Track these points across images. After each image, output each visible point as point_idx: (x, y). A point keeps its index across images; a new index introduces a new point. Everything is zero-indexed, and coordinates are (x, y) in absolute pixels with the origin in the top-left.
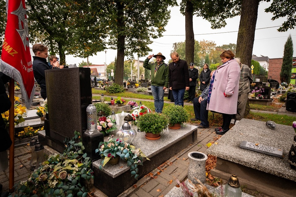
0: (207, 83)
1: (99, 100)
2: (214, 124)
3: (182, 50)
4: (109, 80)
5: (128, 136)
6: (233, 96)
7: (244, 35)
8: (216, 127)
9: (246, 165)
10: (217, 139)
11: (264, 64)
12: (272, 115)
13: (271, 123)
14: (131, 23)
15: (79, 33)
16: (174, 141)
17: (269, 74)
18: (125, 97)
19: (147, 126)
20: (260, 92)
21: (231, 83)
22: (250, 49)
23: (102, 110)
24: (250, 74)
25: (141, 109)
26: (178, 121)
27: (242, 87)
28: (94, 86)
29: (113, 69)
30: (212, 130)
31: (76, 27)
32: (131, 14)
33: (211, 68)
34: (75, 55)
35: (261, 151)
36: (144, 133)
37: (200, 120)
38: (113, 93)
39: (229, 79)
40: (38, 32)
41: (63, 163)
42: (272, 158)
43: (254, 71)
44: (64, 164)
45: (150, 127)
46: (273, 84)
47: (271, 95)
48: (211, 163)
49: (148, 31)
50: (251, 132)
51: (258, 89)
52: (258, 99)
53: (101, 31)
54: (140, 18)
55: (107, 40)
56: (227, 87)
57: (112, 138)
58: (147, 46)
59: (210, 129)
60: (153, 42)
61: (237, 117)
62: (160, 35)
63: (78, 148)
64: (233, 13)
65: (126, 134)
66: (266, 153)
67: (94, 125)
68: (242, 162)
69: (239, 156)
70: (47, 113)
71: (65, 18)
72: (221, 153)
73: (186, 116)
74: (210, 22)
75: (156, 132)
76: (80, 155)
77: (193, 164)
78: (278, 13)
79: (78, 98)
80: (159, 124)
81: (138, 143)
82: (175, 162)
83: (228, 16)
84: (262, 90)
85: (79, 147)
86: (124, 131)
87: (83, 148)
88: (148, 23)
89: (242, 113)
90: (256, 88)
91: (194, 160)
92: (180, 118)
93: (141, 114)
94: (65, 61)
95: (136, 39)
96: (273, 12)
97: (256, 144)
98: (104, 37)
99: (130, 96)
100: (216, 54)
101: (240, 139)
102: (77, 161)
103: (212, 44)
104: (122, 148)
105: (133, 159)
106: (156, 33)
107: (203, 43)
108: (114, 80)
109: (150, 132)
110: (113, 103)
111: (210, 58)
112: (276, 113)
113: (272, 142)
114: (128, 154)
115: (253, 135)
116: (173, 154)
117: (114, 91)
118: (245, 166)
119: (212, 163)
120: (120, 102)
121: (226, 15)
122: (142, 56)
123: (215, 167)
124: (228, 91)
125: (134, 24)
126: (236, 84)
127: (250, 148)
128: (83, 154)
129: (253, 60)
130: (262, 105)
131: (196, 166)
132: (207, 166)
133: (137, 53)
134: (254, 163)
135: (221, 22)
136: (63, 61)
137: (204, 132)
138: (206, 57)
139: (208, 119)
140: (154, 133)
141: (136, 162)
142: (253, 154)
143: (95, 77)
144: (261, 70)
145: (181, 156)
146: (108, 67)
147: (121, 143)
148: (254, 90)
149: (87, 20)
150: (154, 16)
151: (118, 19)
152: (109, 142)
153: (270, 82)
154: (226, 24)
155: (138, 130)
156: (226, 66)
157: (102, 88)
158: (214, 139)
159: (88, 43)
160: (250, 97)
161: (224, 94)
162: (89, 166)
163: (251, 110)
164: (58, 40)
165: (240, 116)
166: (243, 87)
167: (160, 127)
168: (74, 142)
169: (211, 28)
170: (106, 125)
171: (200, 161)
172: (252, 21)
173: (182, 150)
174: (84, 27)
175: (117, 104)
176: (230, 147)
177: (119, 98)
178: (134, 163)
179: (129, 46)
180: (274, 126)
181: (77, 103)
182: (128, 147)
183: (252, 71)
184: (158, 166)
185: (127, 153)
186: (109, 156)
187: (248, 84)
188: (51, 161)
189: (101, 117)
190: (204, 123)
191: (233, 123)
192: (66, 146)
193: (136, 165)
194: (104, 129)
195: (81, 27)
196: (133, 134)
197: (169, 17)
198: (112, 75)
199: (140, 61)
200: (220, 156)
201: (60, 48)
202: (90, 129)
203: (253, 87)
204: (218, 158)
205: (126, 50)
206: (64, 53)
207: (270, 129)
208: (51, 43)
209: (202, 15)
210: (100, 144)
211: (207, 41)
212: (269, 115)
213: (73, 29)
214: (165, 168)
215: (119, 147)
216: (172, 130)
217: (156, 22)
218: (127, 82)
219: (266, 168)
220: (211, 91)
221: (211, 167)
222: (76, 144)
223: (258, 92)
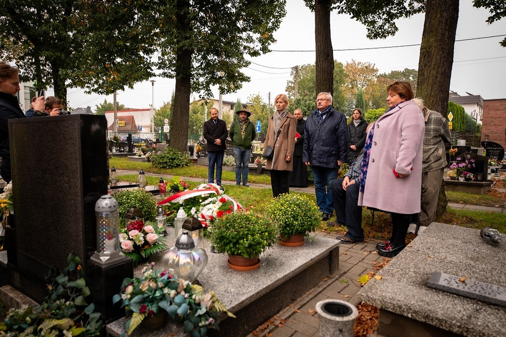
0: (360, 148)
1: (135, 184)
2: (375, 233)
3: (310, 81)
4: (158, 141)
5: (188, 263)
6: (412, 176)
7: (433, 51)
8: (379, 241)
9: (442, 326)
10: (381, 267)
11: (472, 111)
12: (492, 214)
13: (492, 231)
14: (204, 24)
15: (97, 43)
16: (288, 272)
17: (484, 131)
18: (191, 177)
19: (230, 242)
20: (466, 166)
21: (406, 148)
22: (444, 80)
23: (137, 205)
24: (447, 131)
25: (221, 204)
26: (297, 229)
27: (429, 156)
28: (126, 153)
29: (167, 118)
30: (371, 246)
31: (90, 30)
32: (204, 6)
33: (369, 118)
34: (88, 90)
35: (473, 294)
36: (225, 257)
37: (345, 225)
38: (166, 167)
39: (403, 140)
40: (8, 39)
41: (39, 328)
42: (496, 309)
43: (453, 123)
44: (41, 330)
45: (237, 242)
46: (492, 150)
47: (490, 174)
48: (367, 320)
49: (241, 41)
50: (451, 253)
51: (463, 161)
52: (462, 181)
53: (143, 40)
54: (224, 14)
55: (155, 58)
56: (399, 158)
57: (152, 269)
58: (238, 72)
59: (366, 244)
60: (250, 63)
61: (421, 219)
62: (265, 50)
63: (76, 293)
64: (410, 8)
65: (183, 258)
66: (482, 299)
67: (112, 241)
68: (432, 320)
69: (426, 306)
70: (12, 213)
71: (68, 12)
72: (388, 298)
73: (316, 219)
74: (365, 25)
75: (250, 254)
76: (80, 308)
77: (327, 329)
78: (500, 9)
79: (77, 181)
80: (257, 236)
81: (210, 277)
82: (290, 319)
83: (401, 13)
84: (471, 163)
85: (79, 291)
86: (179, 253)
87: (87, 291)
88: (240, 24)
89: (432, 210)
90: (459, 159)
91: (328, 319)
92: (302, 223)
93: (220, 214)
94: (66, 100)
95: (216, 57)
96: (490, 7)
97: (462, 279)
98: (149, 52)
99: (201, 175)
100: (377, 89)
101: (427, 268)
102: (72, 323)
103: (369, 70)
104: (173, 292)
105: (197, 315)
106: (257, 46)
107: (351, 66)
108: (170, 140)
109: (237, 255)
110: (163, 188)
111: (366, 97)
112: (500, 210)
113: (494, 273)
114: (184, 306)
115: (454, 259)
116: (287, 302)
117: (169, 164)
118: (439, 328)
119: (371, 319)
120: (178, 187)
121: (396, 11)
122: (228, 91)
123: (376, 329)
124: (402, 165)
125: (210, 27)
126: (418, 152)
127: (448, 287)
128: (86, 306)
129: (451, 102)
130: (471, 193)
131: (334, 334)
132: (359, 328)
133: (217, 86)
134: (457, 321)
135: (387, 25)
136: (62, 100)
137: (353, 251)
138: (359, 95)
139: (362, 224)
140: (246, 256)
141: (203, 323)
142: (456, 301)
143: (130, 135)
144: (467, 122)
145: (304, 305)
146: (156, 114)
147: (172, 280)
148: (454, 164)
149: (113, 16)
150: (250, 10)
151: (178, 15)
152: (144, 278)
153: (487, 147)
154: (396, 29)
155: (213, 248)
156: (396, 115)
157: (144, 157)
158: (374, 266)
159: (114, 64)
160: (446, 178)
161: (394, 171)
162: (98, 334)
163: (450, 205)
164: (52, 56)
165: (428, 218)
166: (431, 157)
167: (259, 243)
168: (67, 278)
169: (368, 36)
170: (142, 239)
171: (342, 322)
172: (449, 24)
173: (308, 291)
174: (107, 30)
175: (171, 191)
176: (407, 285)
177: (177, 180)
178: (200, 325)
179: (201, 72)
180: (497, 238)
181: (75, 193)
182: (188, 290)
183: (450, 123)
184: (255, 329)
185: (184, 302)
186: (142, 312)
187: (440, 151)
188: (11, 323)
189: (133, 221)
190: (353, 233)
191: (414, 232)
192: (50, 288)
193: (203, 330)
194: (137, 248)
195: (100, 31)
196: (199, 259)
197: (282, 12)
198: (165, 131)
199: (225, 103)
200: (387, 306)
201: (55, 73)
202: (103, 249)
203: (452, 156)
204: (381, 309)
205: (193, 79)
206: (64, 84)
207: (490, 244)
208: (37, 63)
209: (349, 12)
210: (125, 282)
211: (359, 63)
212: (486, 215)
213: (83, 34)
214: (269, 333)
215: (166, 291)
216: (286, 248)
217: (257, 23)
218: (196, 145)
219: (484, 331)
220: (366, 165)
221: (367, 330)
222: (72, 284)
223: (463, 167)
